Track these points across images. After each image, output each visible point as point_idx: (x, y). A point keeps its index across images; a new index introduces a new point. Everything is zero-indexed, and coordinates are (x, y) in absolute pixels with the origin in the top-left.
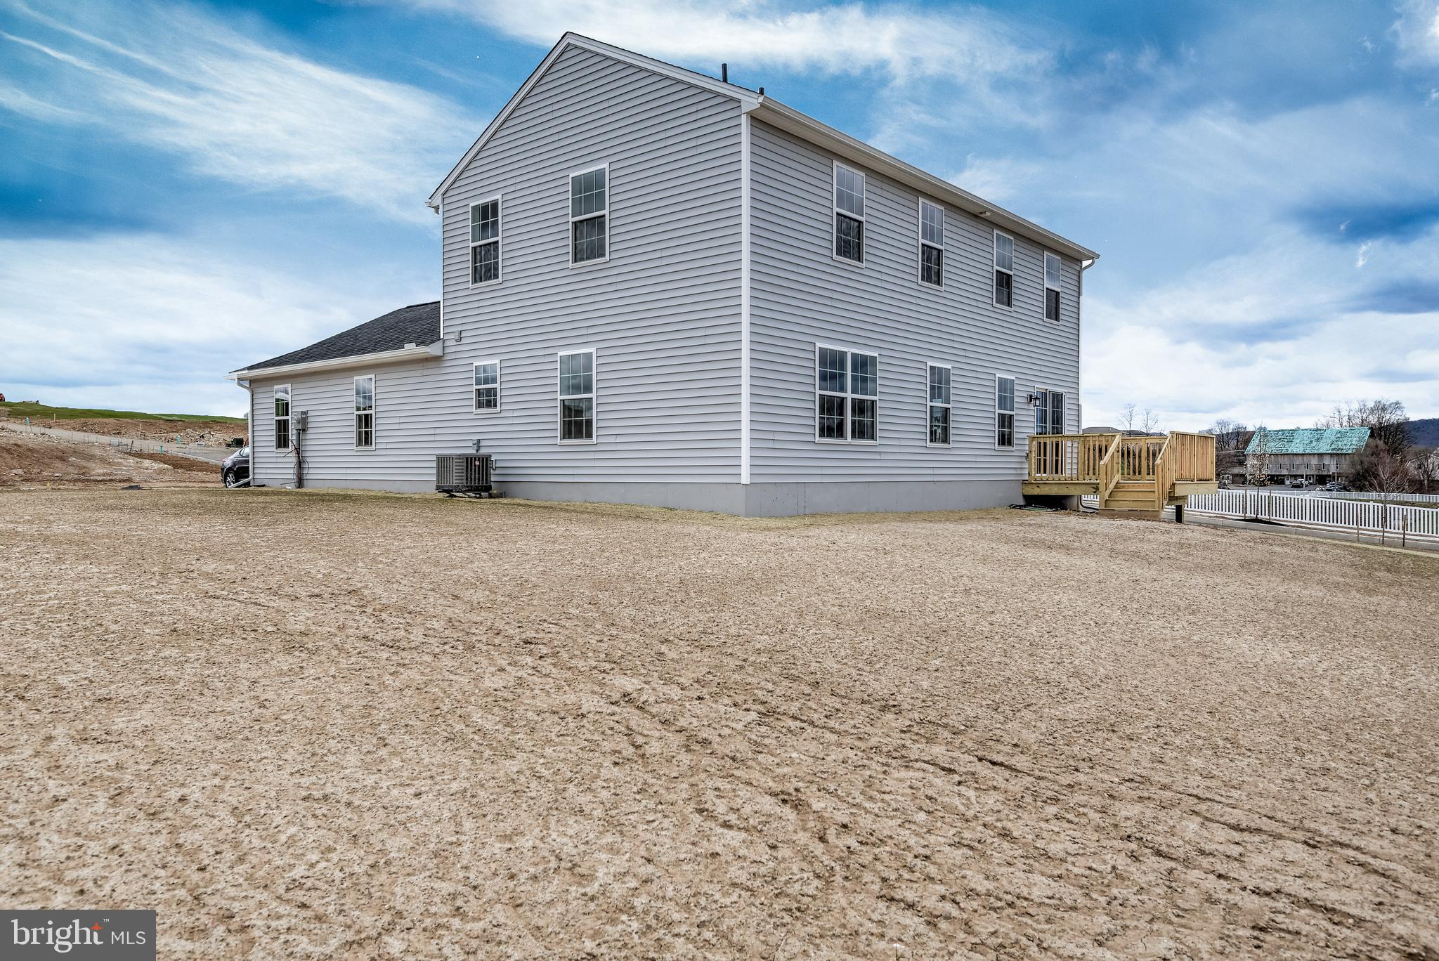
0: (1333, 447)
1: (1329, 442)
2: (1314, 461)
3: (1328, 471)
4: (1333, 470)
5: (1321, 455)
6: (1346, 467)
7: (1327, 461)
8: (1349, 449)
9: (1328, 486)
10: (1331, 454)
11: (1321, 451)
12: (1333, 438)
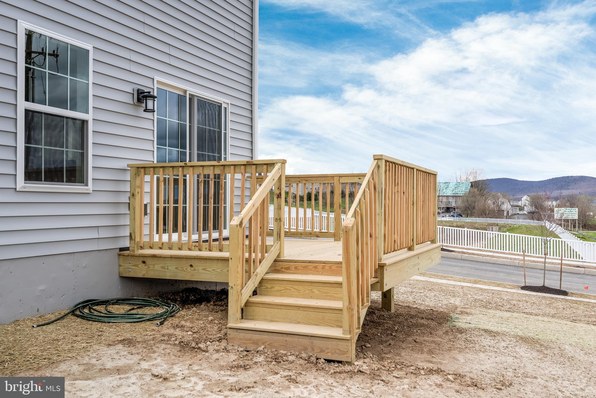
0: (454, 192)
1: (452, 189)
2: (445, 200)
3: (451, 205)
4: (453, 205)
5: (447, 196)
6: (460, 203)
7: (451, 200)
8: (461, 193)
9: (452, 214)
10: (453, 196)
11: (448, 195)
12: (453, 187)
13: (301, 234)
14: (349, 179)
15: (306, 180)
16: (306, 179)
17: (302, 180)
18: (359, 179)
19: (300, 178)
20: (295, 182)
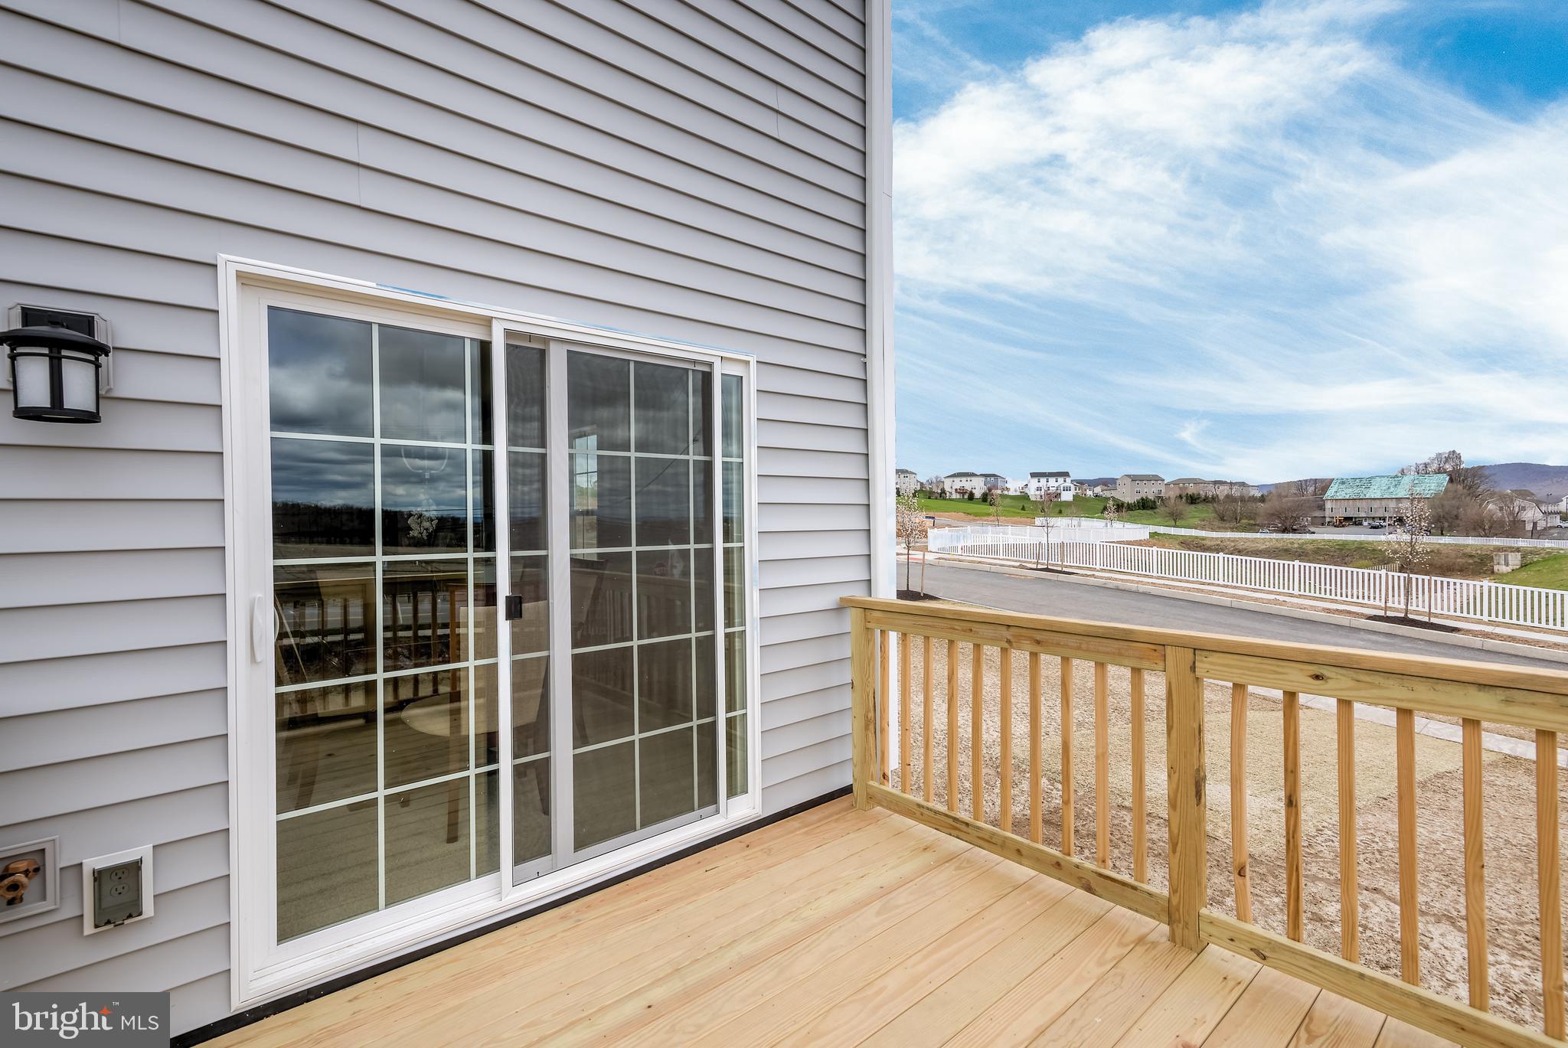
2: (1392, 505)
5: (1398, 499)
8: (1428, 493)
10: (1409, 499)
11: (1399, 496)
12: (1412, 483)
13: (1018, 851)
14: (1248, 669)
15: (1038, 642)
16: (1039, 636)
17: (1019, 637)
18: (1317, 677)
19: (1012, 630)
20: (993, 641)
